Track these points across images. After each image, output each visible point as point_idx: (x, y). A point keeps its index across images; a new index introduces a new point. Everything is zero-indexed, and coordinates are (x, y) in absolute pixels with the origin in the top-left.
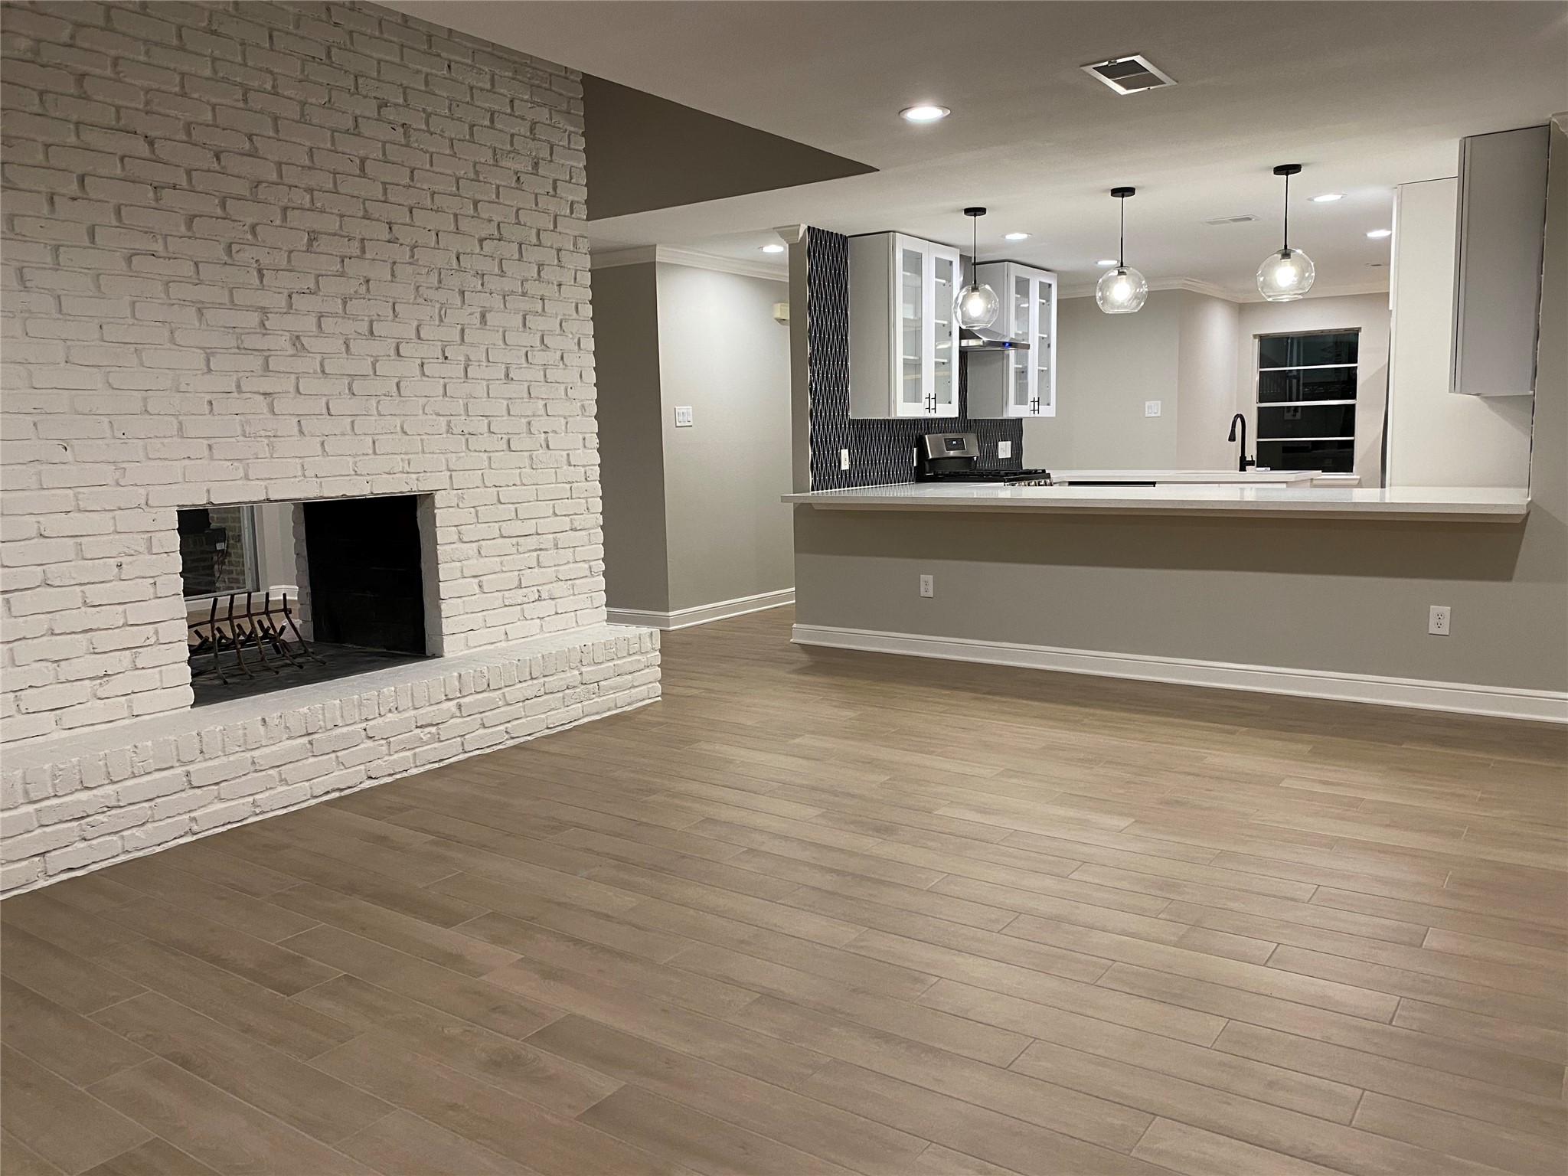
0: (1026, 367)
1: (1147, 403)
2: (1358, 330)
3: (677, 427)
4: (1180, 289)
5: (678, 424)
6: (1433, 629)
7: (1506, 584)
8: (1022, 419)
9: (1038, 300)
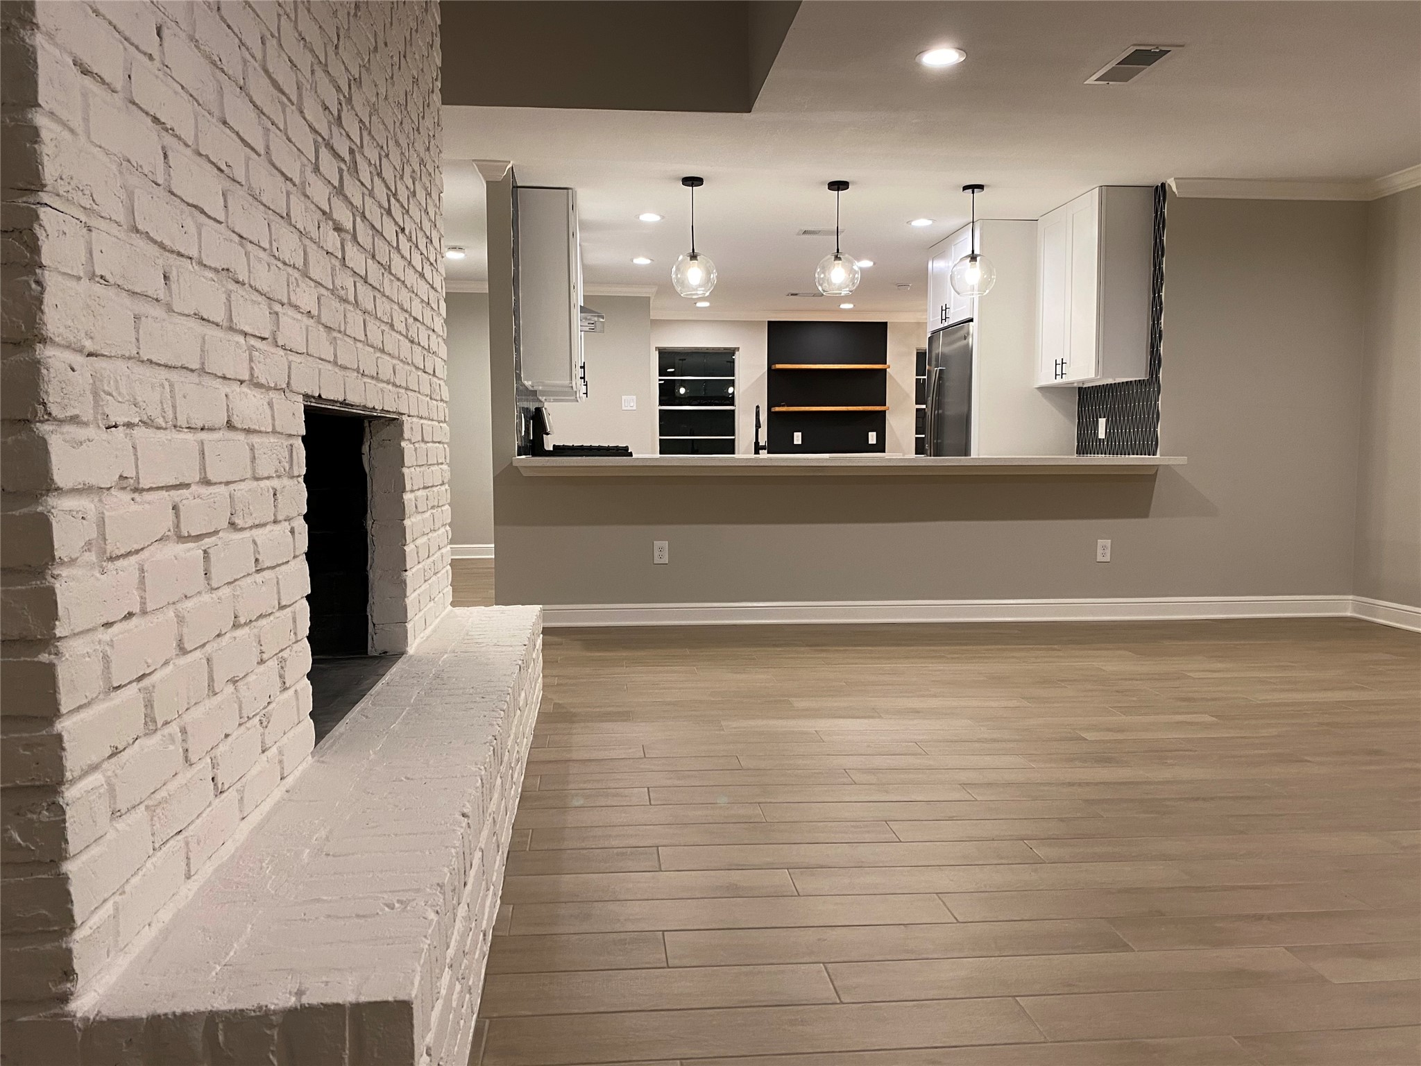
2: (738, 349)
6: (1100, 558)
7: (1144, 520)
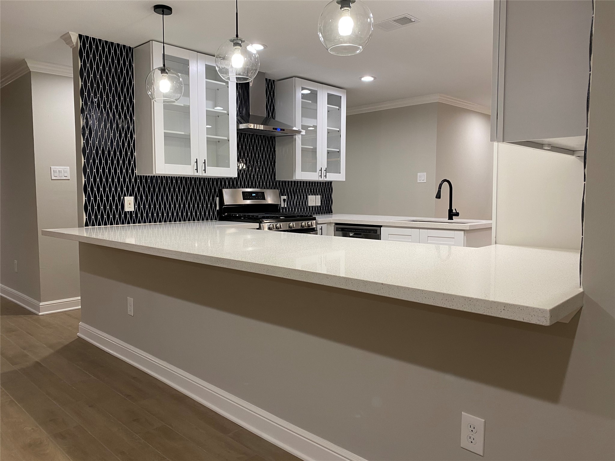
0: (316, 149)
1: (419, 174)
3: (52, 180)
4: (438, 102)
5: (53, 178)
6: (466, 443)
8: (332, 182)
9: (326, 105)
